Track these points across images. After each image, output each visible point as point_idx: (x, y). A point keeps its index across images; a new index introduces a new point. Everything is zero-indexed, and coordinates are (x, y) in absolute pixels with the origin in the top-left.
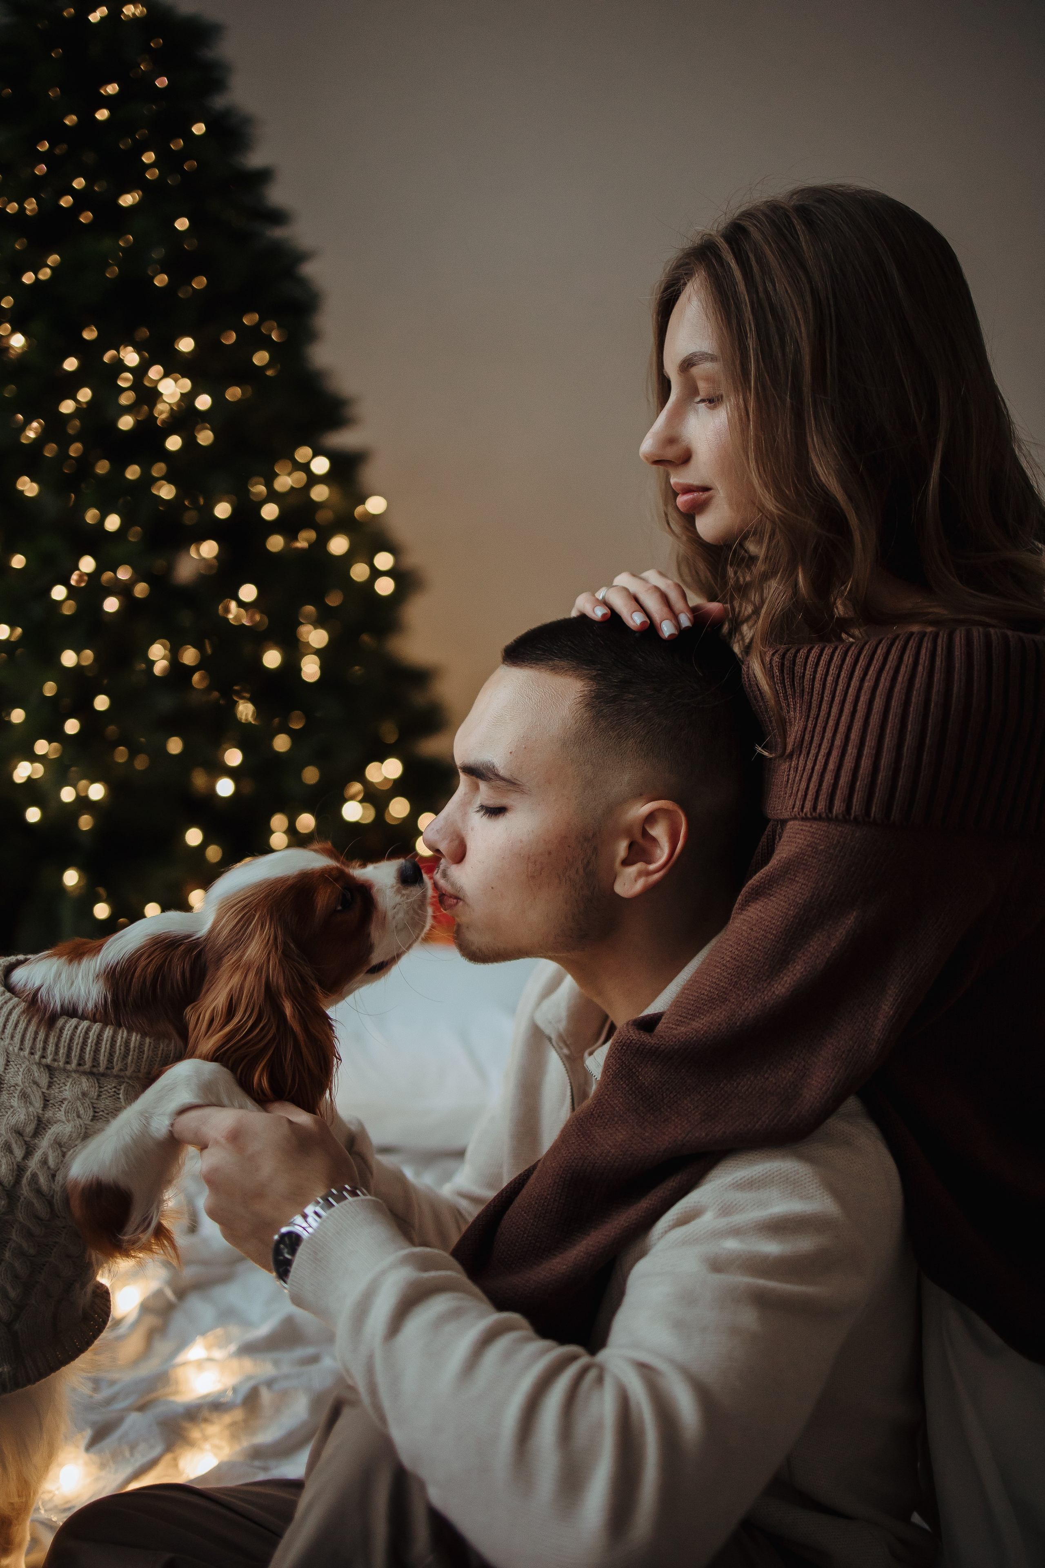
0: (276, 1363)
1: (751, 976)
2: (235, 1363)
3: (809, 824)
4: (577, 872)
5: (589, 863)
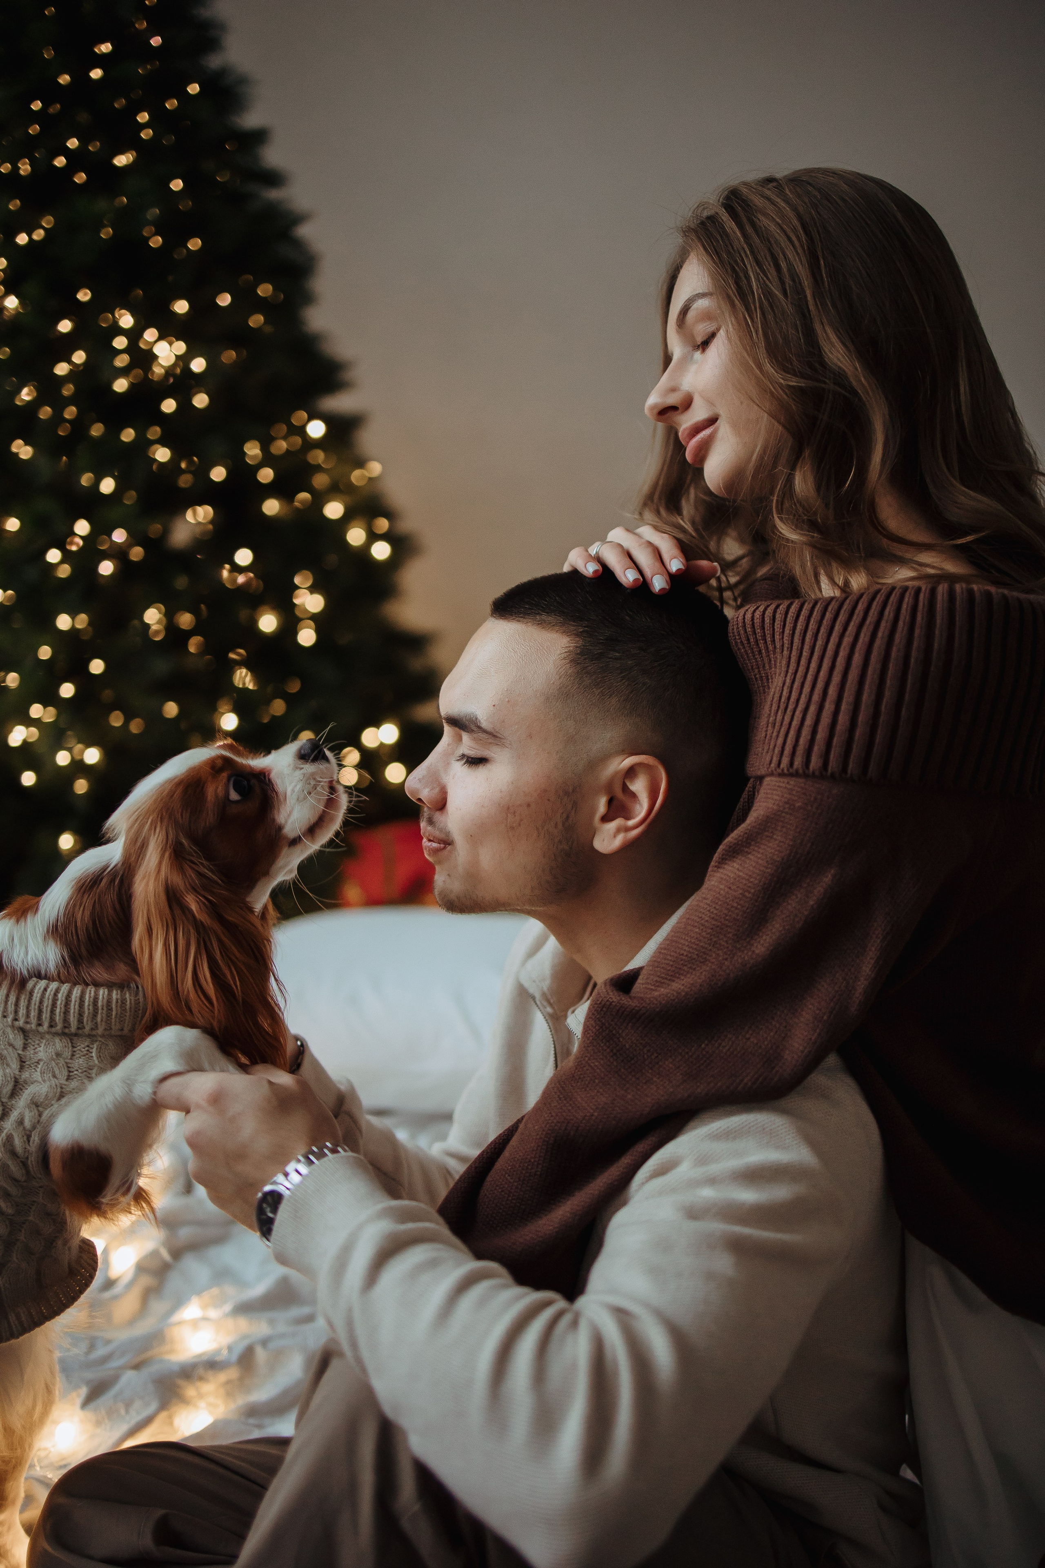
0: (271, 1322)
1: (730, 935)
2: (230, 1323)
3: (786, 781)
4: (556, 826)
5: (568, 817)
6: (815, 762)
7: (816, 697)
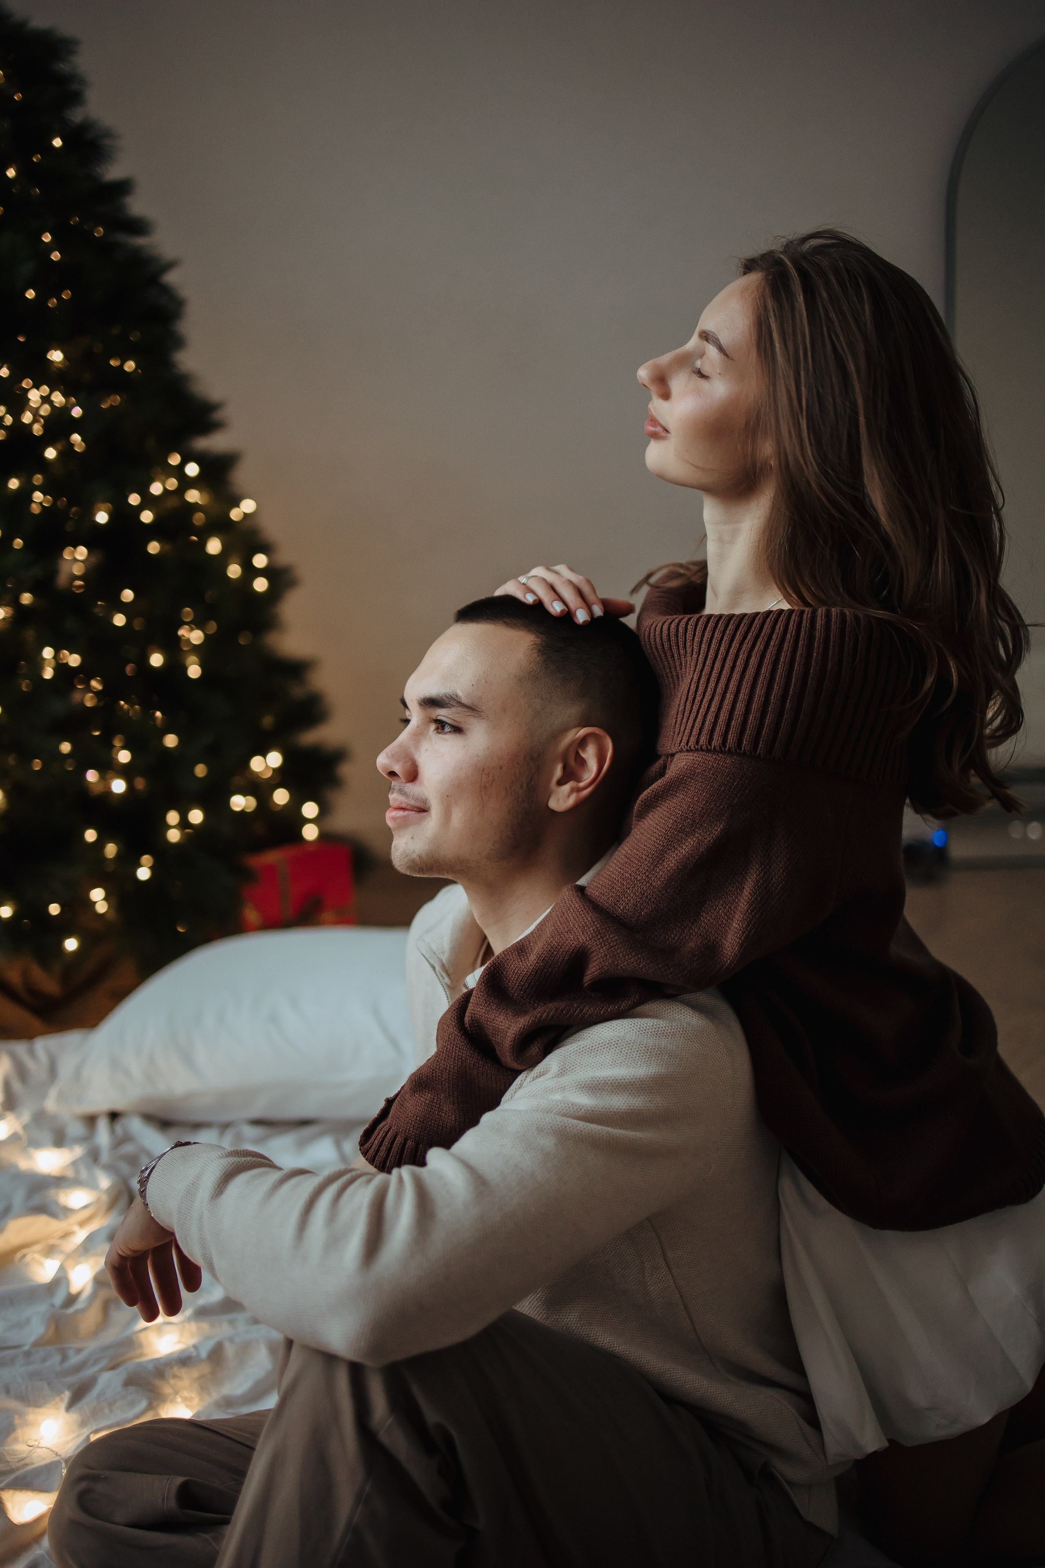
4: (521, 787)
5: (531, 780)
6: (716, 741)
7: (719, 690)
